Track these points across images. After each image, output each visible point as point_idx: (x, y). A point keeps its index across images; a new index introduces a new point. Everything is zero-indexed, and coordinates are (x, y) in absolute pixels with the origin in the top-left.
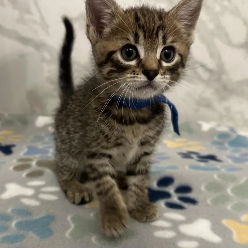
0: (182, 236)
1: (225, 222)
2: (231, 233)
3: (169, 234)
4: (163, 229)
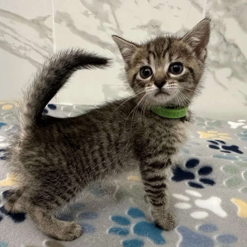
0: (196, 208)
1: (233, 200)
2: (236, 209)
3: (186, 206)
4: (182, 201)
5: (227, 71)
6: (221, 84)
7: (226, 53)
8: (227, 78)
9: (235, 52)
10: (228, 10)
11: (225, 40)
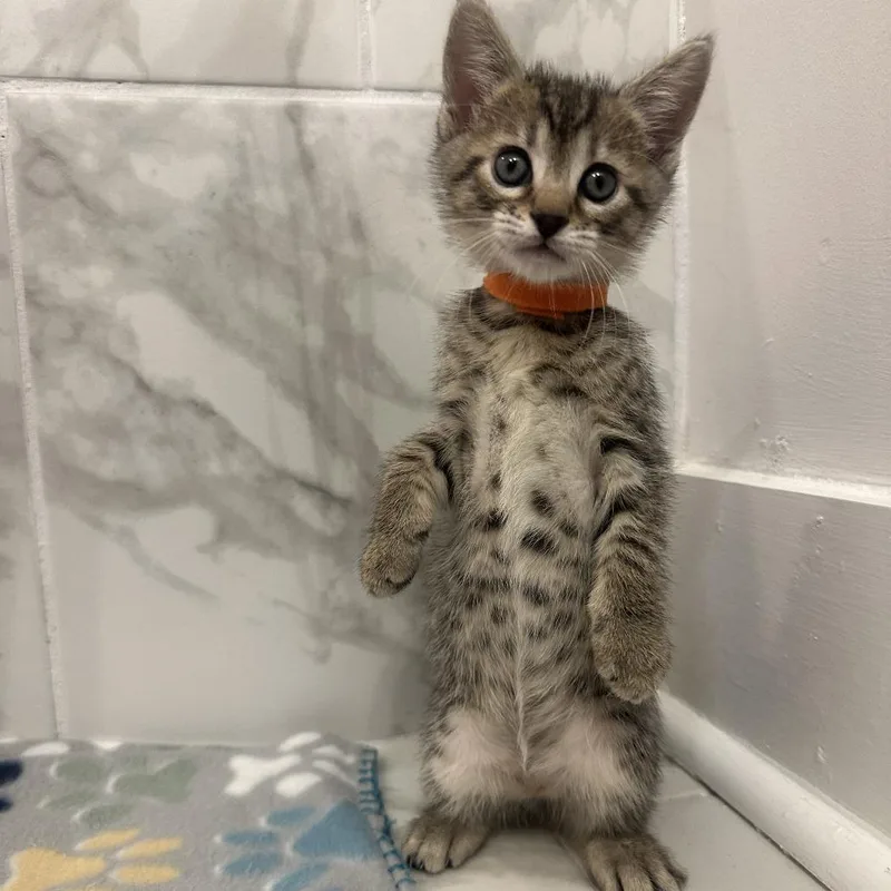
5: (194, 522)
6: (177, 583)
7: (163, 441)
8: (202, 549)
9: (206, 432)
10: (127, 259)
11: (143, 386)
